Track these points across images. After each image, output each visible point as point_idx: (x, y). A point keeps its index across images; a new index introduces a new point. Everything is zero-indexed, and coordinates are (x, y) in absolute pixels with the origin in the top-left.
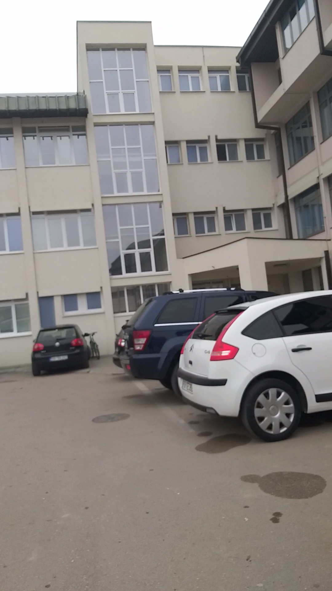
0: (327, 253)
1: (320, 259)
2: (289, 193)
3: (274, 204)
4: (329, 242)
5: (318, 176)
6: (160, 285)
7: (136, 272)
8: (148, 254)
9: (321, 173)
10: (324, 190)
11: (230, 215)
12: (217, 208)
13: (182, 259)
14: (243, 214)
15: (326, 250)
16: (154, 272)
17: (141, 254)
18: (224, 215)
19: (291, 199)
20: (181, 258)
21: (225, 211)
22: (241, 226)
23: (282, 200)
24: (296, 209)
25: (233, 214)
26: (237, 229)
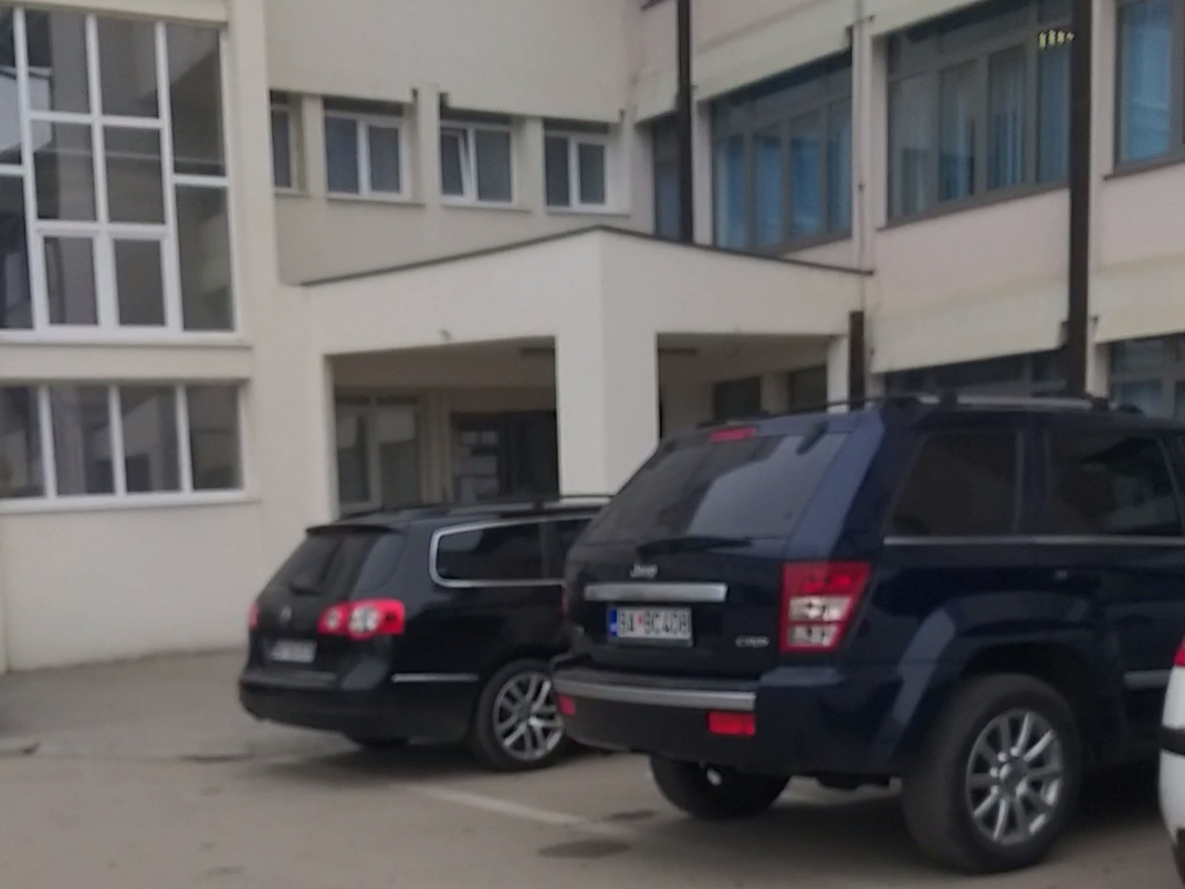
0: (857, 320)
1: (827, 342)
2: (697, 76)
3: (622, 113)
4: (869, 281)
5: (849, 21)
6: (196, 390)
7: (94, 321)
8: (153, 249)
9: (868, 12)
10: (867, 81)
11: (457, 130)
12: (415, 93)
13: (299, 291)
14: (507, 138)
15: (856, 307)
16: (173, 328)
17: (122, 249)
18: (442, 129)
19: (701, 104)
20: (293, 284)
21: (445, 111)
22: (495, 185)
23: (662, 101)
24: (715, 145)
25: (471, 129)
26: (483, 193)
